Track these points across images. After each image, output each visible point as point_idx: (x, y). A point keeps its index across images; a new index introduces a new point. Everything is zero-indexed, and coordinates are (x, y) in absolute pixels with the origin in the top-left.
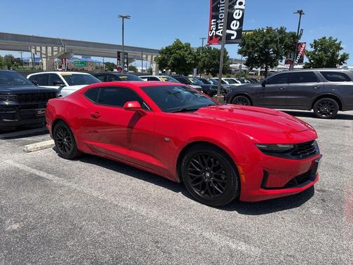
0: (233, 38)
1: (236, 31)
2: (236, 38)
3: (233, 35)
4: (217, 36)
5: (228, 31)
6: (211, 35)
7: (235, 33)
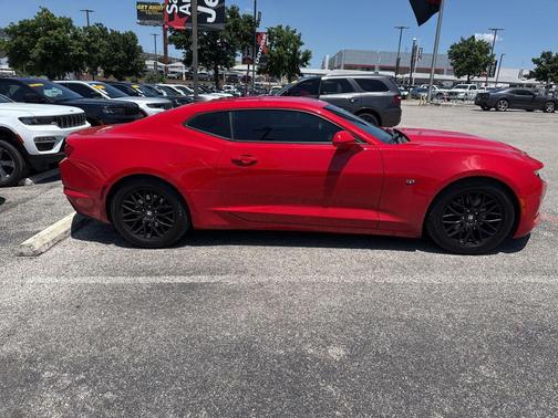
0: (209, 20)
1: (214, 9)
2: (215, 22)
3: (210, 16)
4: (181, 15)
5: (201, 9)
6: (170, 12)
7: (214, 13)
